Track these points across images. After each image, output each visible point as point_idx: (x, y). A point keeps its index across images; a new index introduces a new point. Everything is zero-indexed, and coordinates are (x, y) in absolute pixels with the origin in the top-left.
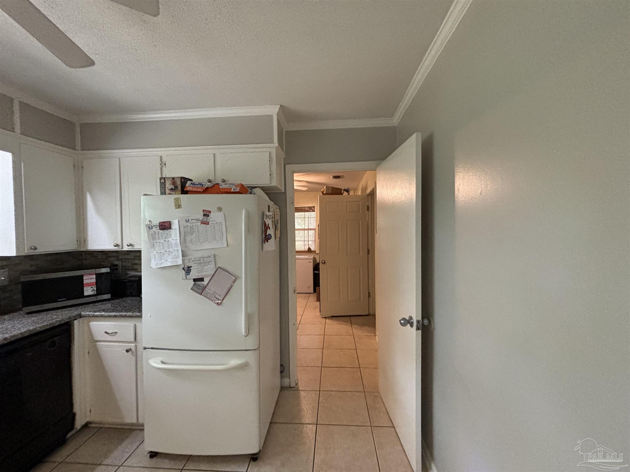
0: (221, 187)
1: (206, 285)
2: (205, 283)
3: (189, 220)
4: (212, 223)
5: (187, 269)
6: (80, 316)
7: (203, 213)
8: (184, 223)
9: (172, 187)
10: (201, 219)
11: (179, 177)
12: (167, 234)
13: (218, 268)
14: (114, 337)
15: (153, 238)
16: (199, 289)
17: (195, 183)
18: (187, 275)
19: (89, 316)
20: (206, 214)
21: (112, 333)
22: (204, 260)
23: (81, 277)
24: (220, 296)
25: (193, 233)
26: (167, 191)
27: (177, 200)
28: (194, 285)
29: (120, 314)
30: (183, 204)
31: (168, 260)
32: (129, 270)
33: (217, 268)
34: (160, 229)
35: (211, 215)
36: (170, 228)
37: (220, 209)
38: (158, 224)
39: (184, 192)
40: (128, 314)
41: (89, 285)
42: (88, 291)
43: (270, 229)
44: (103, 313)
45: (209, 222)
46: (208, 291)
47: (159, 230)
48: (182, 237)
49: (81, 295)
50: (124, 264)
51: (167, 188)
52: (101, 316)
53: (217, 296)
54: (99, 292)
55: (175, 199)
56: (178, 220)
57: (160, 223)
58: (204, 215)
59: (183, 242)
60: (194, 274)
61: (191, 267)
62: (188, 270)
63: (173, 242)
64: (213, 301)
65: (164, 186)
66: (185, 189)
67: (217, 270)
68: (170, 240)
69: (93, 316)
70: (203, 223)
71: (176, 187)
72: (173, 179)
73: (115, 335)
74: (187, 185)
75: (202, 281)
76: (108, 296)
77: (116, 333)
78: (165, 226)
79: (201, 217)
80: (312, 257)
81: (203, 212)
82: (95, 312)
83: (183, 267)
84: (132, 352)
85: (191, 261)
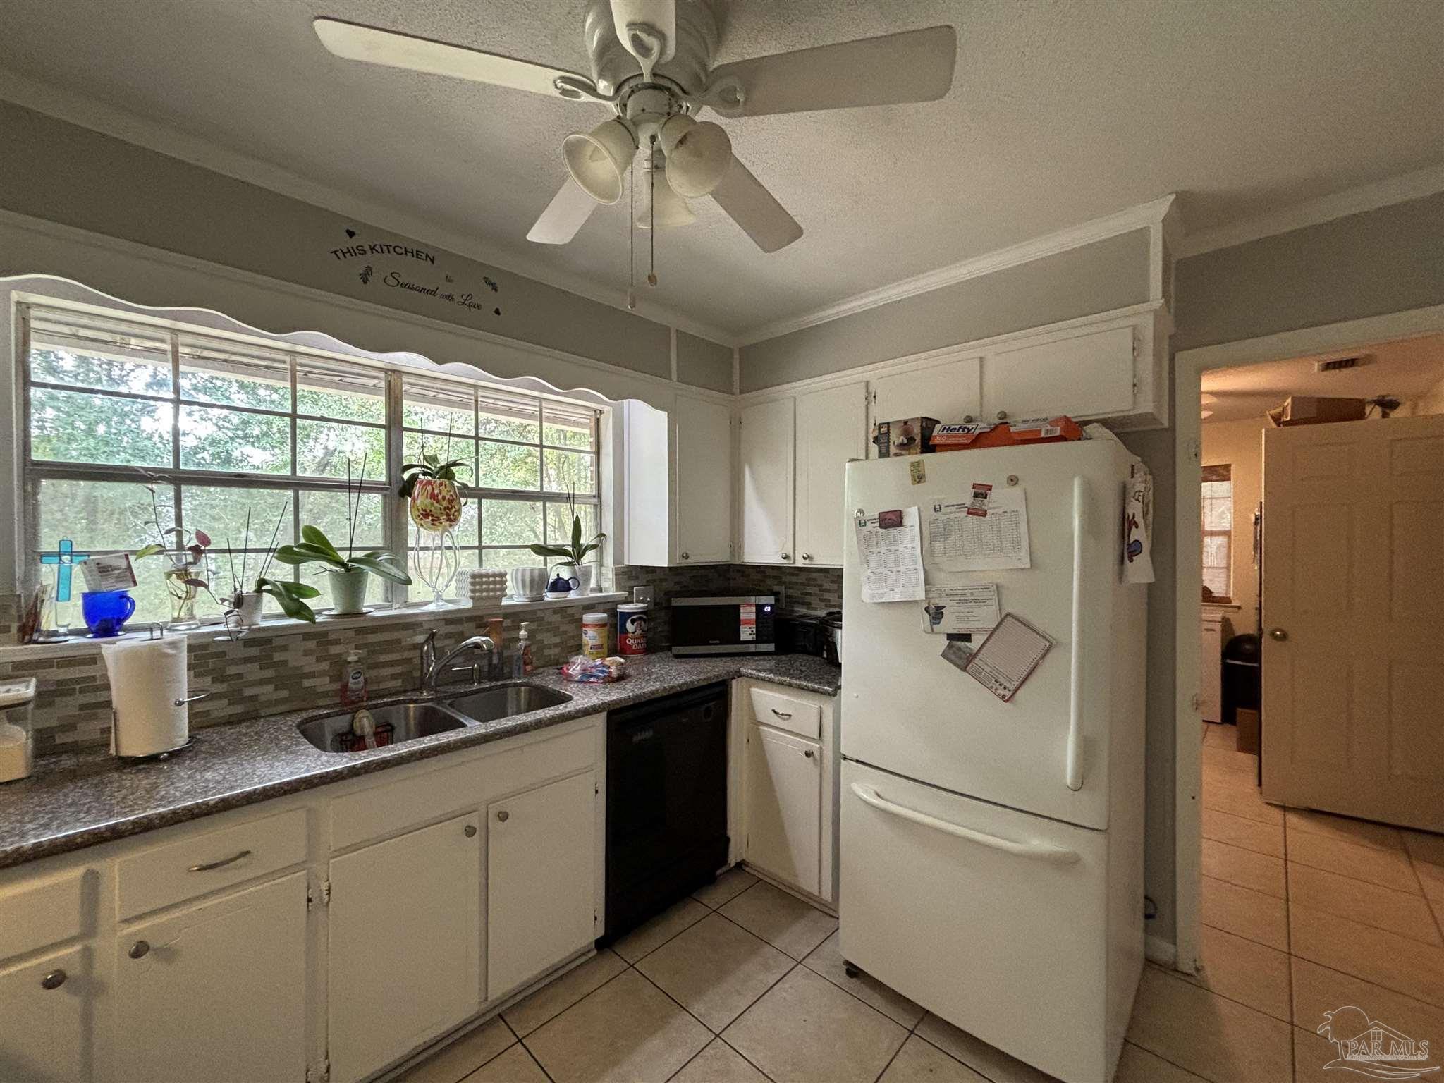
0: (1012, 429)
1: (976, 650)
2: (974, 645)
3: (940, 508)
4: (993, 514)
5: (934, 611)
6: (739, 674)
7: (974, 490)
8: (929, 514)
9: (903, 439)
10: (968, 504)
11: (918, 418)
12: (894, 536)
13: (1007, 615)
14: (786, 722)
15: (866, 543)
16: (961, 658)
17: (953, 427)
18: (934, 623)
19: (751, 677)
20: (981, 492)
21: (782, 714)
22: (972, 594)
23: (737, 608)
24: (1010, 680)
25: (950, 535)
26: (893, 450)
27: (916, 466)
28: (950, 647)
29: (798, 682)
30: (928, 472)
31: (896, 590)
32: (798, 603)
33: (1003, 616)
34: (880, 526)
35: (993, 495)
36: (901, 524)
37: (1013, 481)
38: (877, 517)
39: (928, 447)
40: (811, 685)
41: (748, 622)
42: (747, 633)
43: (1137, 527)
44: (771, 676)
45: (986, 511)
46: (980, 664)
47: (878, 529)
48: (926, 546)
49: (736, 639)
50: (790, 592)
51: (891, 443)
52: (770, 681)
53: (1002, 680)
54: (760, 639)
55: (913, 464)
56: (919, 509)
57: (882, 515)
58: (976, 495)
59: (928, 553)
60: (950, 623)
61: (944, 607)
62: (936, 614)
63: (907, 553)
64: (993, 690)
65: (886, 441)
66: (931, 443)
67: (1002, 620)
68: (901, 548)
69: (758, 678)
70: (971, 512)
71: (911, 440)
72: (905, 423)
73: (787, 719)
74: (935, 433)
75: (967, 641)
76: (771, 647)
77: (790, 716)
78: (892, 520)
79: (968, 500)
80: (1218, 616)
81: (974, 487)
82: (760, 671)
83: (927, 605)
84: (815, 759)
85: (944, 595)
